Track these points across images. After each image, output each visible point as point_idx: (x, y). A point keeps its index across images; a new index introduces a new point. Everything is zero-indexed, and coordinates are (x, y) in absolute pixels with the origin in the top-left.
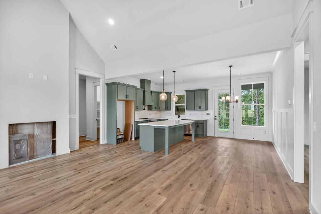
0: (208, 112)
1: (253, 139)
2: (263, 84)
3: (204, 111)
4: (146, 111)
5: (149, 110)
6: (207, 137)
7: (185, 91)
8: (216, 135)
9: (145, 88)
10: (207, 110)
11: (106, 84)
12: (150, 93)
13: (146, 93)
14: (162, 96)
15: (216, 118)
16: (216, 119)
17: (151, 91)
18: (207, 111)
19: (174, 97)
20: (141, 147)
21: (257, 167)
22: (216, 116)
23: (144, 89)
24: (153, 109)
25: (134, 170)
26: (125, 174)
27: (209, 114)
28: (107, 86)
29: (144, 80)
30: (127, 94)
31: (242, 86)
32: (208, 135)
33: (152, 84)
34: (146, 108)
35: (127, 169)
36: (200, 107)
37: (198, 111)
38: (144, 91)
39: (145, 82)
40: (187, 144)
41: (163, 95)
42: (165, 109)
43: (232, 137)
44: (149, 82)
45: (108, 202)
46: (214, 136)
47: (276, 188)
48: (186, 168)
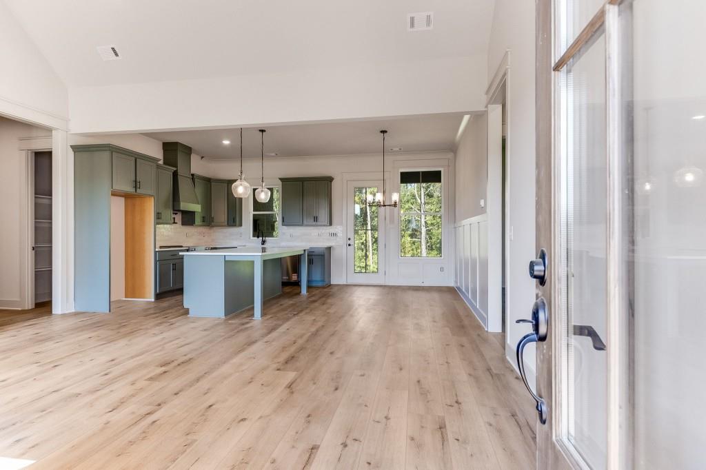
0: (331, 230)
1: (423, 285)
2: (439, 173)
3: (325, 228)
4: (179, 226)
5: (184, 223)
6: (330, 285)
7: (280, 179)
8: (350, 282)
9: (177, 167)
10: (331, 224)
11: (71, 146)
12: (190, 181)
13: (180, 179)
14: (236, 187)
15: (349, 242)
16: (349, 245)
17: (193, 175)
18: (330, 227)
19: (262, 191)
20: (188, 309)
21: (435, 322)
22: (349, 239)
23: (175, 169)
24: (196, 223)
25: (201, 348)
26: (185, 355)
27: (335, 235)
28: (75, 152)
29: (176, 144)
30: (136, 179)
31: (402, 173)
32: (333, 282)
33: (193, 156)
34: (178, 217)
35: (179, 347)
36: (316, 219)
37: (312, 228)
38: (175, 174)
39: (176, 150)
40: (294, 300)
41: (241, 185)
42: (226, 223)
43: (382, 283)
44: (188, 150)
45: (180, 393)
46: (345, 283)
47: (464, 340)
48: (310, 334)
